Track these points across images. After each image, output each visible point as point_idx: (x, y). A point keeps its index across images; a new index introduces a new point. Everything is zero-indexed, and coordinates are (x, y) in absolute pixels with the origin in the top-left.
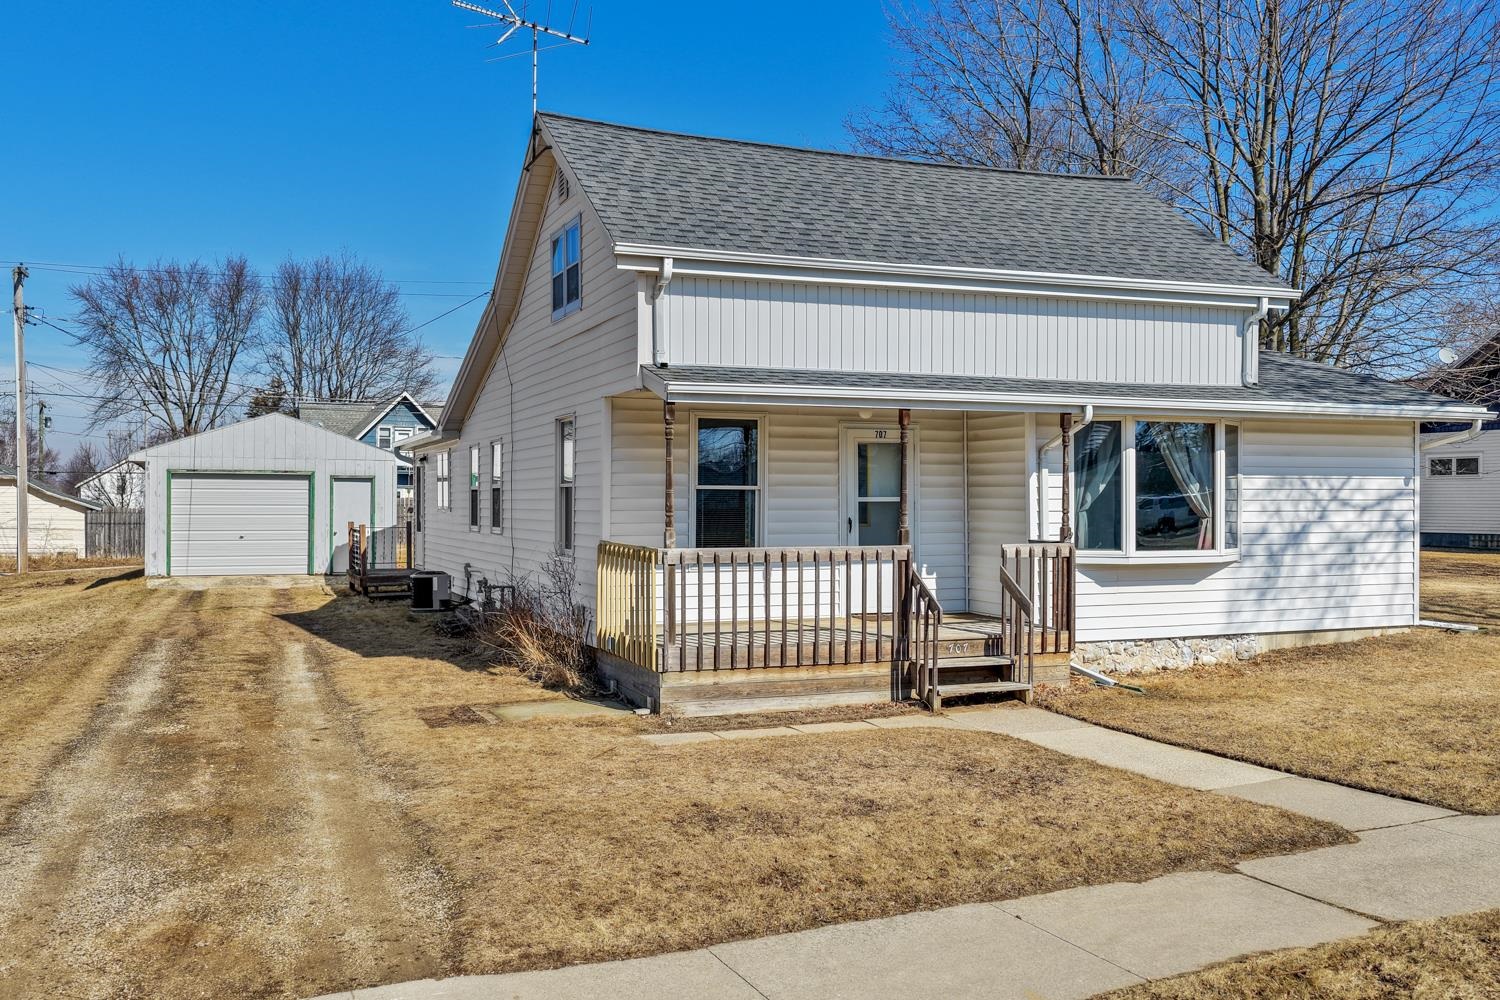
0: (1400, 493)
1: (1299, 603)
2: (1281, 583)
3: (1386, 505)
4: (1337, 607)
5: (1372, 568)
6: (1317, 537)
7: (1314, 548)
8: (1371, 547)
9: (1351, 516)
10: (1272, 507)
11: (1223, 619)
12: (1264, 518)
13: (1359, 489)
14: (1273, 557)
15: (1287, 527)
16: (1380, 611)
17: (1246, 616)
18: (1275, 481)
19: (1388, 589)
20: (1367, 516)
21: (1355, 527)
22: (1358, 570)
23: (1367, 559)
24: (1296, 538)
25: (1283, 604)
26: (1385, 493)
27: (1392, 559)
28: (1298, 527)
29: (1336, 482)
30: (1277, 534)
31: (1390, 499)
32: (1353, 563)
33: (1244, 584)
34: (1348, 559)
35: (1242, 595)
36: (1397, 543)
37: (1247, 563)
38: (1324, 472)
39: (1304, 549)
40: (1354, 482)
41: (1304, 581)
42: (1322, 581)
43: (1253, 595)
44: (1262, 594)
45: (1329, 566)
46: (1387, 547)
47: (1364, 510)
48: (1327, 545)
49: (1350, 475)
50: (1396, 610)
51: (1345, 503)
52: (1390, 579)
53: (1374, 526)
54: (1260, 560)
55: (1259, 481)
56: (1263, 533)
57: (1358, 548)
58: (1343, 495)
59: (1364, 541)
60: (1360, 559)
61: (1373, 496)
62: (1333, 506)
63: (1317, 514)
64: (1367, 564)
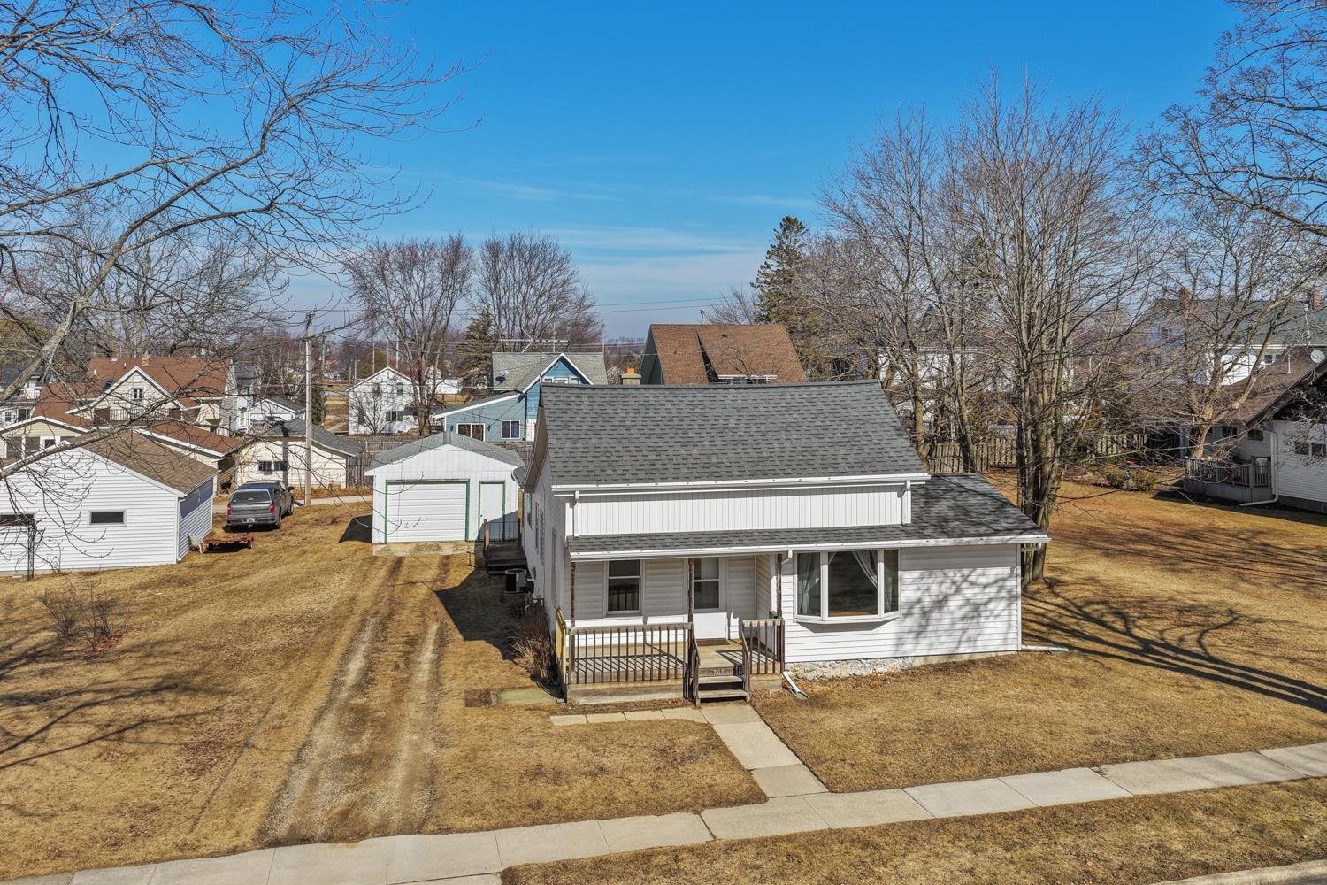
0: (1010, 576)
1: (943, 639)
2: (930, 628)
3: (1000, 583)
4: (969, 640)
5: (991, 619)
6: (954, 603)
7: (952, 609)
8: (991, 606)
9: (976, 590)
10: (925, 587)
11: (893, 649)
12: (919, 593)
13: (983, 575)
14: (925, 614)
15: (934, 598)
16: (998, 642)
17: (908, 647)
18: (926, 573)
19: (1004, 630)
20: (987, 590)
21: (979, 597)
22: (982, 620)
23: (988, 614)
24: (940, 604)
25: (933, 640)
26: (1000, 577)
27: (1006, 613)
28: (941, 597)
29: (966, 572)
30: (927, 601)
31: (1004, 580)
32: (979, 616)
33: (907, 629)
34: (975, 614)
35: (905, 636)
36: (1009, 605)
37: (909, 618)
38: (959, 567)
39: (945, 609)
40: (979, 571)
41: (947, 627)
42: (958, 626)
43: (912, 635)
44: (918, 634)
45: (963, 618)
46: (1001, 607)
47: (985, 586)
48: (961, 607)
49: (975, 568)
50: (1009, 641)
51: (973, 584)
52: (1005, 625)
53: (992, 595)
54: (916, 616)
55: (916, 574)
56: (919, 601)
57: (982, 608)
58: (971, 579)
59: (986, 604)
60: (983, 614)
61: (992, 578)
62: (964, 585)
63: (952, 591)
64: (987, 617)
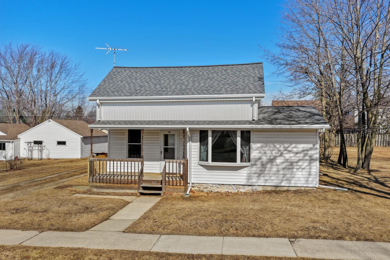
0: (311, 149)
1: (273, 178)
2: (266, 172)
3: (306, 152)
4: (287, 180)
5: (300, 170)
6: (279, 161)
7: (278, 163)
8: (300, 164)
9: (292, 155)
10: (263, 152)
11: (246, 181)
12: (260, 155)
13: (295, 147)
14: (264, 165)
15: (268, 157)
16: (303, 182)
17: (253, 181)
18: (264, 145)
19: (307, 176)
20: (298, 155)
21: (293, 158)
22: (295, 170)
23: (298, 167)
24: (272, 160)
25: (267, 178)
26: (305, 149)
27: (308, 167)
28: (272, 157)
29: (286, 145)
30: (264, 159)
31: (308, 150)
32: (293, 168)
33: (254, 172)
34: (291, 167)
35: (252, 175)
36: (310, 163)
37: (254, 167)
38: (283, 143)
39: (274, 163)
40: (293, 145)
41: (274, 172)
42: (281, 172)
43: (256, 175)
44: (259, 175)
45: (284, 169)
46: (306, 164)
47: (297, 153)
48: (283, 163)
49: (291, 144)
50: (309, 182)
51: (290, 151)
52: (307, 173)
53: (301, 158)
54: (259, 166)
55: (259, 145)
56: (260, 159)
57: (295, 164)
58: (289, 149)
59: (297, 162)
60: (295, 167)
61: (300, 149)
62: (285, 152)
63: (279, 154)
64: (298, 169)
